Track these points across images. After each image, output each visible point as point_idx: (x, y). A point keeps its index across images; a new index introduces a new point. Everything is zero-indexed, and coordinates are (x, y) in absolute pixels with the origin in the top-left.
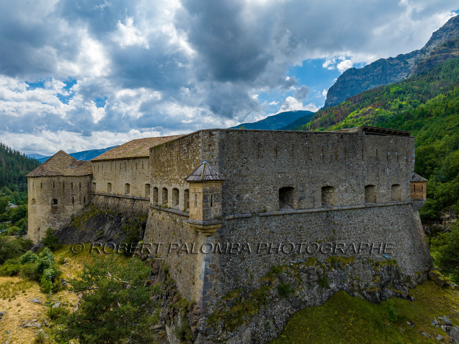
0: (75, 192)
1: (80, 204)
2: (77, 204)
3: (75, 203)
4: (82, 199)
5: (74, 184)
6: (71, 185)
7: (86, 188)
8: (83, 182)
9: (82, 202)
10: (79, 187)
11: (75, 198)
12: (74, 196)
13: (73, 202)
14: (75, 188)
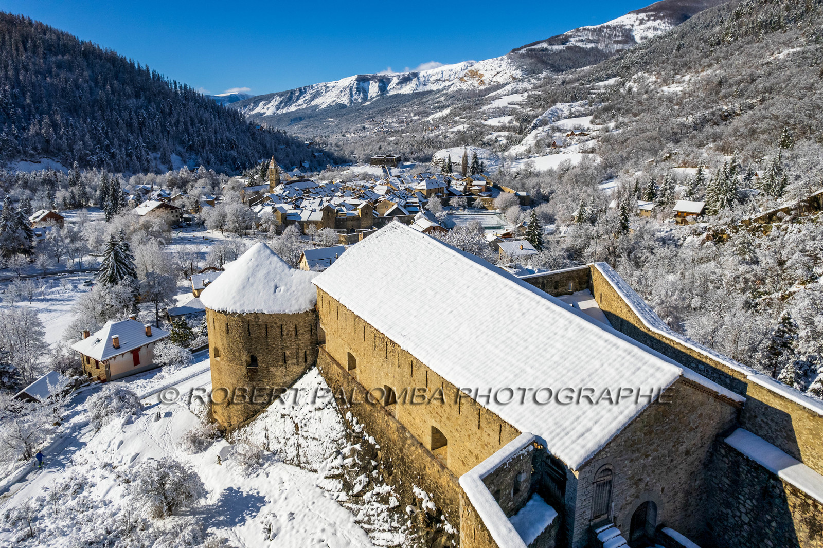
0: (288, 343)
1: (298, 364)
2: (292, 364)
3: (289, 362)
4: (302, 355)
5: (284, 328)
6: (279, 330)
7: (307, 336)
8: (302, 324)
9: (301, 360)
10: (294, 333)
11: (288, 353)
12: (285, 350)
13: (285, 361)
14: (287, 334)
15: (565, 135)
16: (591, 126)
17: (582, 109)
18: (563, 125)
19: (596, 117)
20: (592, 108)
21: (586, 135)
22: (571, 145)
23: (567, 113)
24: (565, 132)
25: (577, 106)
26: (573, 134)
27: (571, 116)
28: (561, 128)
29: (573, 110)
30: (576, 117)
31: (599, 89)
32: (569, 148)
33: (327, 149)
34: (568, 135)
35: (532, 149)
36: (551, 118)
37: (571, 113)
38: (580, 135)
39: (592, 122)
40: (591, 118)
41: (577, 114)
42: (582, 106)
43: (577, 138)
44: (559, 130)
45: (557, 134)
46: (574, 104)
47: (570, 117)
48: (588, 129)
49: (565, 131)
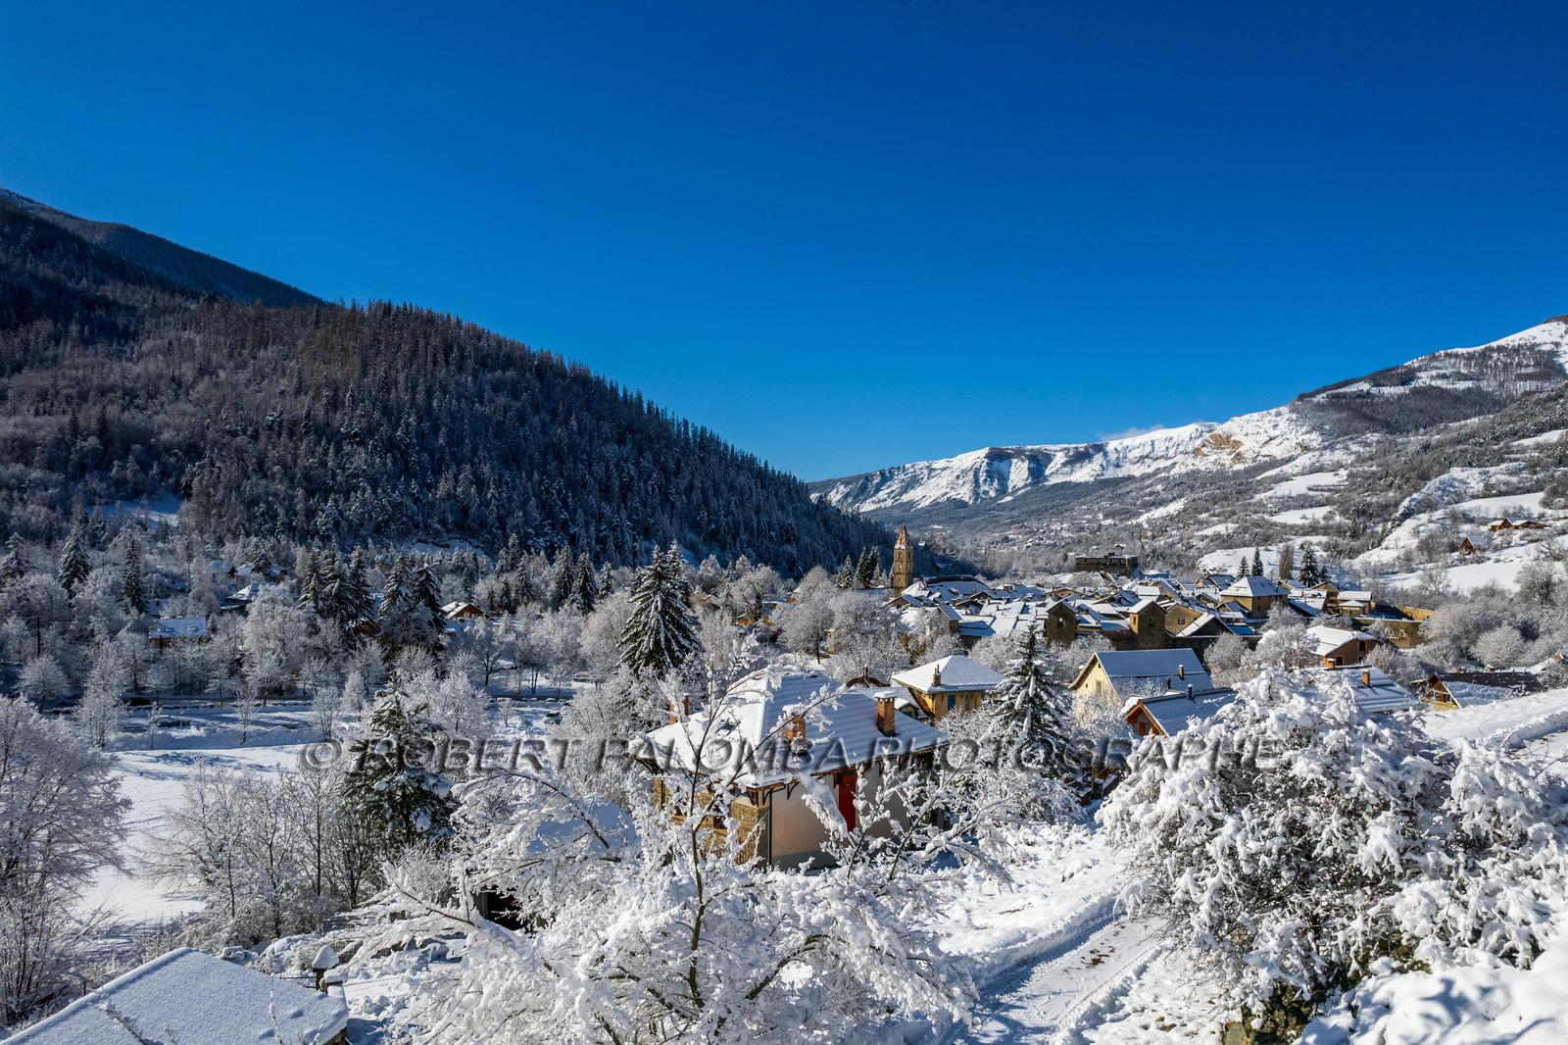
15: (1485, 529)
16: (1549, 512)
17: (1514, 479)
18: (1478, 509)
19: (1554, 493)
20: (1535, 477)
21: (1541, 527)
22: (1509, 545)
23: (1477, 486)
24: (1486, 524)
25: (1498, 474)
26: (1506, 524)
27: (1489, 492)
28: (1474, 514)
29: (1493, 480)
30: (1500, 494)
31: (1523, 450)
32: (1505, 551)
33: (959, 557)
34: (1494, 529)
35: (1415, 554)
36: (1441, 497)
37: (1488, 487)
38: (1524, 526)
39: (1545, 504)
40: (1541, 495)
41: (1503, 488)
42: (1512, 473)
43: (1520, 533)
44: (1471, 521)
45: (1467, 527)
46: (1492, 469)
47: (1485, 496)
48: (1542, 516)
49: (1484, 521)
